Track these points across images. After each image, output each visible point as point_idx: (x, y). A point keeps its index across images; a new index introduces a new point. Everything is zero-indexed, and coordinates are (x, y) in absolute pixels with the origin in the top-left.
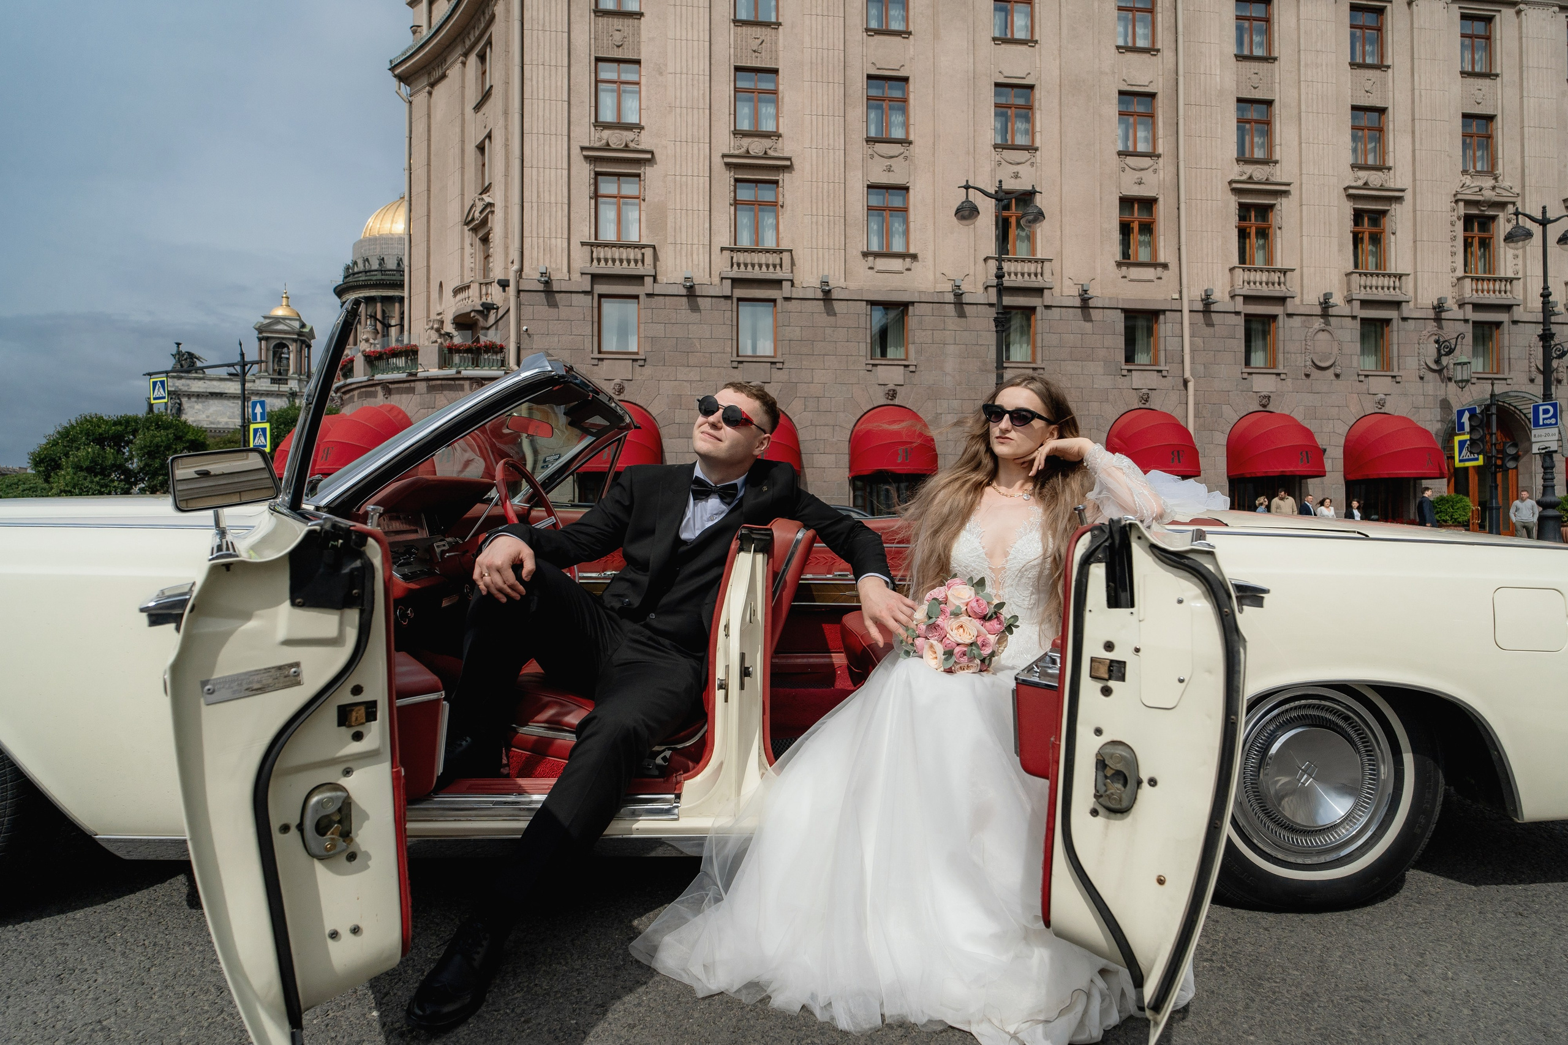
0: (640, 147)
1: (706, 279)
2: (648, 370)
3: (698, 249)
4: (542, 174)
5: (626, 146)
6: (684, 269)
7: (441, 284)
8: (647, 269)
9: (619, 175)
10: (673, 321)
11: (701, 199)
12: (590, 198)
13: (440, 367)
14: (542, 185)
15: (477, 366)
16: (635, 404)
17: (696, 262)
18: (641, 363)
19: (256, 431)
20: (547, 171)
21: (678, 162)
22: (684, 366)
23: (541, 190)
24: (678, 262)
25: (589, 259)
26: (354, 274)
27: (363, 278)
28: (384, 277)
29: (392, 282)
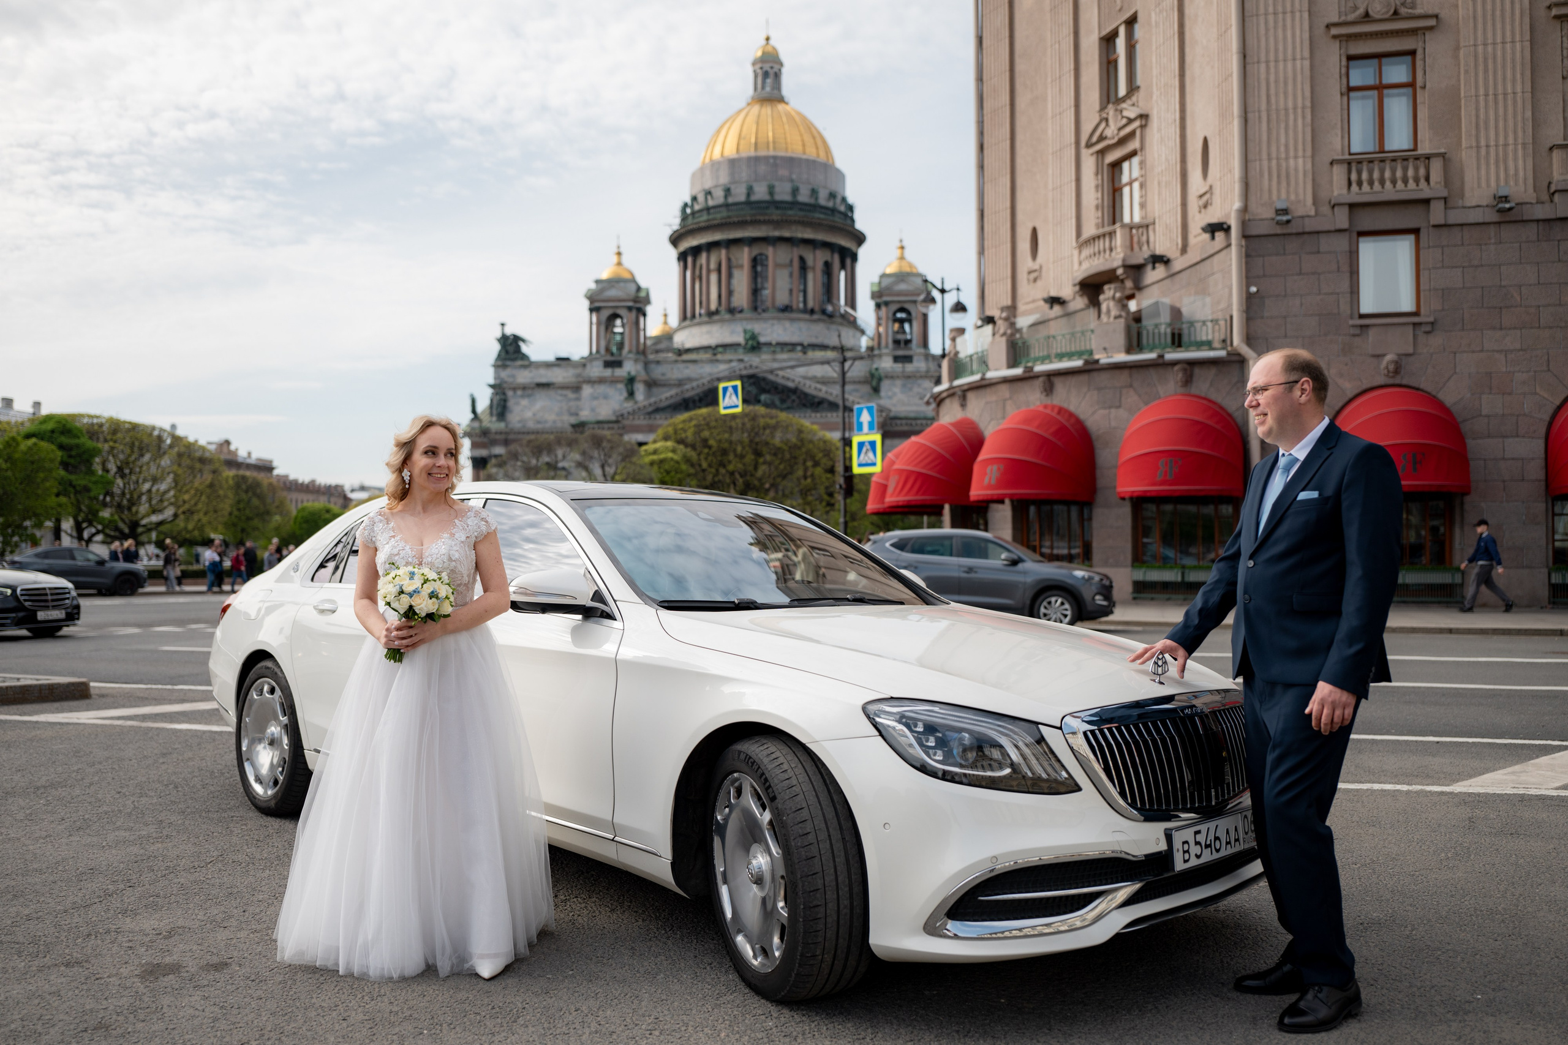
0: (1419, 11)
1: (1530, 196)
2: (1436, 341)
3: (1515, 151)
4: (1272, 70)
5: (1396, 13)
6: (1493, 184)
7: (1034, 232)
8: (1435, 187)
9: (1379, 56)
10: (1476, 262)
11: (1518, 76)
12: (1342, 94)
13: (1129, 350)
14: (1272, 85)
15: (1180, 345)
16: (1418, 389)
17: (1512, 172)
18: (1428, 328)
19: (861, 445)
20: (1281, 65)
21: (1480, 26)
22: (1494, 328)
23: (1272, 91)
24: (1483, 172)
25: (1345, 183)
26: (693, 213)
27: (705, 217)
28: (730, 214)
29: (740, 219)
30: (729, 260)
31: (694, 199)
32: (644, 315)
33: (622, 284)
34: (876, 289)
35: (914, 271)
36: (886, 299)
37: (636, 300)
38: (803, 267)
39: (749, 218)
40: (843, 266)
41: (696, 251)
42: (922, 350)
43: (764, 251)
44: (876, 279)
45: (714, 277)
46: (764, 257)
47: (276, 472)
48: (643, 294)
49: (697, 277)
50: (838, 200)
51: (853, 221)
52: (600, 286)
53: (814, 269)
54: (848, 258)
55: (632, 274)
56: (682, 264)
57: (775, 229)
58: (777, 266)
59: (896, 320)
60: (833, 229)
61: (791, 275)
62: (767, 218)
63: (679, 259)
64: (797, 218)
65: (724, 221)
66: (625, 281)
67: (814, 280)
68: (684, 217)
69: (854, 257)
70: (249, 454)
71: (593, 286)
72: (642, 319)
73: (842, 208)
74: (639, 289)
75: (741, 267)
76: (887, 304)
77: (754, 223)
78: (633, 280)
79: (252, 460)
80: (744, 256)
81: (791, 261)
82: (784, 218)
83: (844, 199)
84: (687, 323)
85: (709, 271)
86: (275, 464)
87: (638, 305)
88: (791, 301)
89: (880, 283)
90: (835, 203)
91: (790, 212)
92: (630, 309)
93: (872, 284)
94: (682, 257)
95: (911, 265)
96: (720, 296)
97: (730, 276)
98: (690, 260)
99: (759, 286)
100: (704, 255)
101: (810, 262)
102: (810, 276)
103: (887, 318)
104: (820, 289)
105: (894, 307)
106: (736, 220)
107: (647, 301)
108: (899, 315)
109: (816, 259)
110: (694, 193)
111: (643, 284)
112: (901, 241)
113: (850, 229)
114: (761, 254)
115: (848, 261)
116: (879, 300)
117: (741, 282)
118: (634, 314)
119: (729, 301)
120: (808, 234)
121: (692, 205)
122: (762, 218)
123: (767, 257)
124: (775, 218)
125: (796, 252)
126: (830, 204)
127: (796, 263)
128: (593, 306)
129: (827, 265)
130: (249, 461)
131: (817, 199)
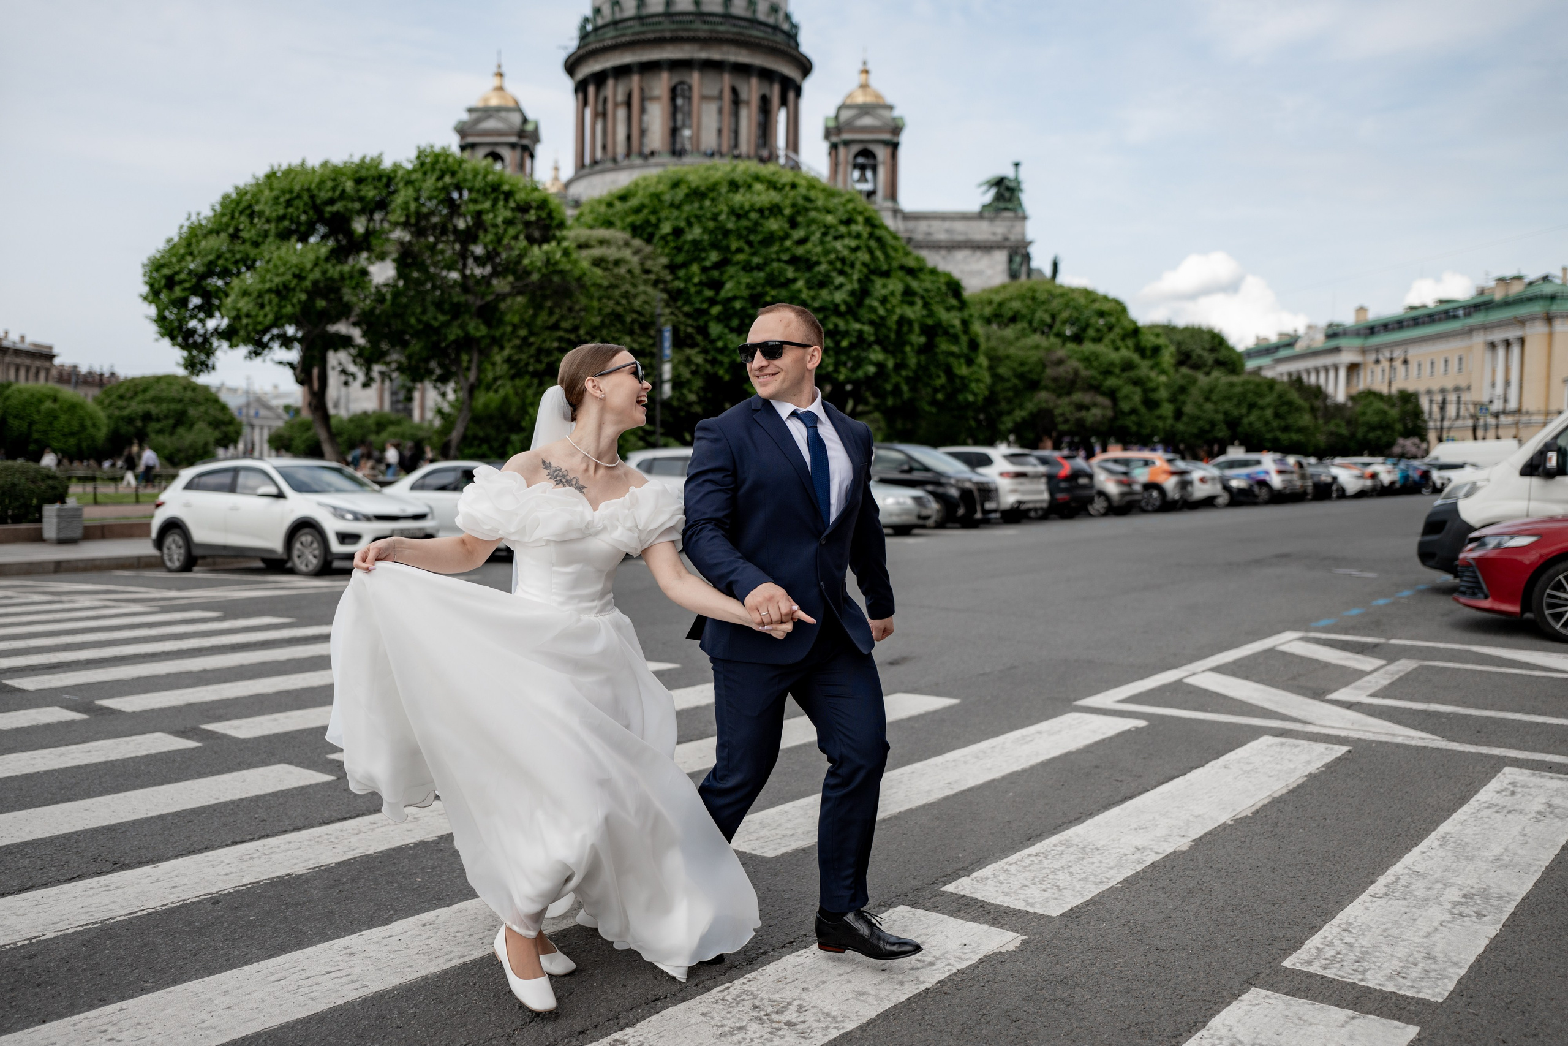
26: (596, 29)
27: (611, 33)
28: (644, 29)
29: (658, 35)
30: (642, 90)
31: (597, 11)
32: (532, 156)
33: (503, 114)
34: (832, 124)
35: (881, 102)
36: (846, 136)
37: (521, 134)
38: (736, 102)
39: (668, 35)
40: (784, 102)
41: (600, 79)
42: (889, 204)
43: (688, 80)
44: (832, 113)
45: (621, 113)
46: (686, 87)
47: (57, 361)
48: (530, 127)
49: (601, 114)
50: (781, 15)
51: (797, 44)
52: (474, 115)
53: (748, 103)
54: (790, 90)
55: (517, 103)
56: (581, 96)
57: (702, 49)
58: (704, 98)
59: (856, 166)
60: (774, 51)
61: (720, 111)
62: (692, 34)
63: (576, 91)
64: (731, 36)
65: (637, 37)
66: (507, 109)
67: (748, 119)
68: (584, 36)
69: (798, 91)
70: (23, 338)
71: (465, 117)
72: (528, 162)
73: (786, 27)
74: (525, 121)
75: (656, 99)
76: (847, 143)
77: (675, 40)
78: (518, 109)
79: (25, 346)
80: (661, 84)
81: (721, 92)
82: (714, 35)
83: (788, 17)
84: (586, 171)
85: (616, 105)
86: (55, 351)
87: (525, 142)
88: (720, 145)
89: (837, 117)
90: (777, 20)
91: (721, 28)
92: (513, 146)
93: (827, 119)
94: (581, 88)
95: (878, 96)
96: (629, 138)
97: (643, 110)
98: (591, 90)
99: (679, 123)
100: (610, 83)
101: (744, 95)
102: (744, 113)
103: (847, 162)
104: (755, 130)
105: (855, 149)
106: (651, 36)
107: (535, 137)
108: (861, 160)
109: (751, 90)
110: (598, 4)
111: (531, 115)
112: (865, 63)
113: (793, 52)
114: (682, 83)
115: (791, 95)
116: (834, 139)
117: (656, 118)
118: (518, 152)
119: (641, 144)
120: (743, 57)
121: (595, 18)
122: (685, 34)
123: (690, 88)
124: (702, 35)
125: (727, 79)
126: (771, 20)
127: (727, 95)
128: (463, 143)
129: (765, 101)
130: (20, 346)
131: (754, 12)
